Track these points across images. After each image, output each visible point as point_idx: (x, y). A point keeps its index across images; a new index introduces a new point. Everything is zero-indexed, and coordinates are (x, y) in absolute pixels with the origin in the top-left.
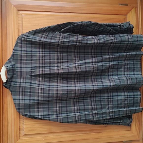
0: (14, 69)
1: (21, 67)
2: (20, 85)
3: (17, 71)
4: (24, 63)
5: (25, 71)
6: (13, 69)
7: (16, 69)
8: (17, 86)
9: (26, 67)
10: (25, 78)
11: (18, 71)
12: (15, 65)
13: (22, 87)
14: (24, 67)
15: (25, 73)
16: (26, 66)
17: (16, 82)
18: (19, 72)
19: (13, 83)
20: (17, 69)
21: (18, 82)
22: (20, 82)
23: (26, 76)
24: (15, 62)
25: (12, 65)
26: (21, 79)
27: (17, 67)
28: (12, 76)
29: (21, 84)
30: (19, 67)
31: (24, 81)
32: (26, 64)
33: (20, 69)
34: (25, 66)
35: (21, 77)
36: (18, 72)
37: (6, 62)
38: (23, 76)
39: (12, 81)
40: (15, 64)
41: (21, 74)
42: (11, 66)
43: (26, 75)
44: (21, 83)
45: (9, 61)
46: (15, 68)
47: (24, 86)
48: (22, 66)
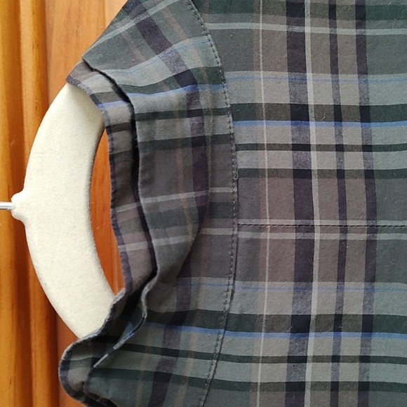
0: (217, 139)
1: (299, 113)
2: (291, 359)
3: (245, 160)
4: (334, 51)
5: (354, 161)
6: (198, 143)
7: (229, 138)
8: (259, 374)
9: (366, 114)
10: (356, 263)
11: (266, 160)
12: (216, 77)
13: (326, 395)
14: (337, 114)
15: (356, 189)
16: (364, 93)
17: (246, 323)
18: (274, 173)
19: (194, 338)
20: (245, 132)
21: (274, 324)
22: (300, 325)
23: (373, 230)
24: (219, 37)
25: (183, 78)
26: (303, 275)
27: (245, 112)
28: (190, 238)
29: (316, 343)
30: (273, 112)
31: (354, 308)
32: (363, 71)
33: (283, 131)
34: (350, 97)
35: (305, 251)
36: (255, 173)
37: (90, 37)
38: (336, 236)
39: (181, 319)
40: (217, 62)
41: (303, 209)
42: (174, 96)
43: (372, 213)
44: (312, 337)
45: (128, 25)
46: (224, 124)
47: (349, 373)
48: (317, 91)
